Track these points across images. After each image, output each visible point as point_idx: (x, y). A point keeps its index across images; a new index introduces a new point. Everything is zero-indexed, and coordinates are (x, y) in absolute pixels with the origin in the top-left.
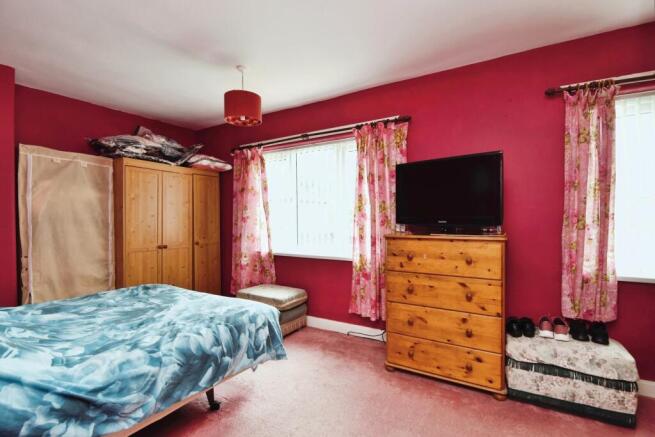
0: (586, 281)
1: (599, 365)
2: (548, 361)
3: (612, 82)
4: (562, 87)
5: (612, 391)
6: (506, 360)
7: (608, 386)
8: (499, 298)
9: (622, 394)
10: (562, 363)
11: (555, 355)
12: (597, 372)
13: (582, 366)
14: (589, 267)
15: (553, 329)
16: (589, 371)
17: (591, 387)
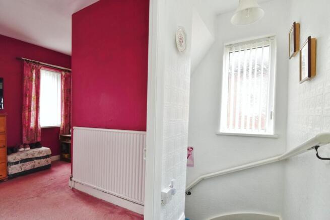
0: (31, 130)
1: (41, 153)
2: (25, 158)
3: (40, 64)
4: (23, 58)
5: (45, 159)
6: (9, 164)
7: (44, 159)
8: (4, 139)
9: (47, 159)
10: (30, 156)
11: (27, 155)
12: (41, 155)
13: (37, 155)
14: (32, 125)
15: (24, 148)
16: (38, 156)
17: (39, 161)
